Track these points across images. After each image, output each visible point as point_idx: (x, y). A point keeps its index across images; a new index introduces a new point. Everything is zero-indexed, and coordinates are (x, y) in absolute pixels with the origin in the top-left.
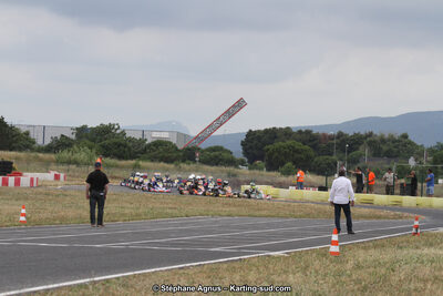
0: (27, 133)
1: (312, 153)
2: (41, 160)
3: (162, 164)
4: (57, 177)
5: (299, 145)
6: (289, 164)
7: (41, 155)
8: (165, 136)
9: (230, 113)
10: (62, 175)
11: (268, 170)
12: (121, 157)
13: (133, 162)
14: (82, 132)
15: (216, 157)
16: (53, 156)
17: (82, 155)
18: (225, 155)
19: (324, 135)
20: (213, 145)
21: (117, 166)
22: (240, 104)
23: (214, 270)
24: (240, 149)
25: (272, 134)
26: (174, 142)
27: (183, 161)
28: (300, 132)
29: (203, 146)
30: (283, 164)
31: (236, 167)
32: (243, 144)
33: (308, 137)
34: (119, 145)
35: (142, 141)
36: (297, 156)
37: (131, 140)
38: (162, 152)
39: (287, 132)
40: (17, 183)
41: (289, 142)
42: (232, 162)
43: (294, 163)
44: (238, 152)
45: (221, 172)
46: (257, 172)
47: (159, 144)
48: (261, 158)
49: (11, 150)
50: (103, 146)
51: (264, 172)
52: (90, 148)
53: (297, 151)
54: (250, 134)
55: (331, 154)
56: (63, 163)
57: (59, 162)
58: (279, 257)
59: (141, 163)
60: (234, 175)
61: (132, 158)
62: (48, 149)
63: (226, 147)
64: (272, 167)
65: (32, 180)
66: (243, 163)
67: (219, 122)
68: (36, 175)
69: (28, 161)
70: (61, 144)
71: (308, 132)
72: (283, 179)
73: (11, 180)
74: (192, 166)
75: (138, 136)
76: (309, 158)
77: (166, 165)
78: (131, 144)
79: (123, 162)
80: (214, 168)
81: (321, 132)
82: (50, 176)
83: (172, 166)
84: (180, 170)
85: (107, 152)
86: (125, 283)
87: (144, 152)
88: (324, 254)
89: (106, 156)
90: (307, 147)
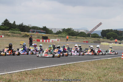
0: (51, 30)
1: (117, 35)
2: (54, 36)
3: (82, 37)
4: (58, 40)
5: (114, 34)
6: (112, 38)
7: (54, 35)
8: (83, 31)
9: (98, 26)
10: (59, 40)
11: (107, 39)
12: (73, 36)
13: (76, 37)
14: (64, 30)
15: (95, 36)
16: (57, 35)
17: (64, 35)
18: (97, 35)
19: (120, 31)
20: (94, 33)
21: (72, 38)
22: (100, 24)
23: (95, 62)
24: (101, 34)
25: (108, 31)
26: (85, 32)
27: (87, 37)
28: (114, 30)
29: (92, 33)
30: (110, 38)
31: (99, 38)
32: (101, 33)
33: (116, 32)
34: (72, 33)
35: (78, 32)
36: (114, 36)
37: (75, 32)
38: (82, 35)
39: (111, 30)
40: (49, 41)
41: (112, 33)
42: (98, 37)
43: (113, 37)
44: (100, 35)
45: (96, 39)
46: (104, 39)
47: (81, 33)
48: (105, 36)
49: (48, 34)
50: (69, 33)
51: (106, 39)
52: (66, 33)
53: (114, 35)
54: (103, 31)
55: (121, 35)
56: (59, 37)
57: (58, 37)
58: (110, 59)
59: (77, 37)
60: (99, 40)
61: (75, 36)
62: (56, 34)
63: (97, 34)
64: (108, 38)
65: (52, 41)
66: (101, 37)
67: (96, 28)
68: (53, 40)
69: (51, 36)
70: (59, 33)
71: (116, 30)
72: (111, 41)
73: (48, 41)
74: (89, 38)
75: (77, 31)
76: (116, 36)
77: (83, 38)
78: (75, 33)
79: (73, 37)
80: (94, 38)
81: (119, 30)
82: (56, 40)
83: (85, 38)
84: (86, 39)
85: (69, 34)
86: (74, 65)
87: (78, 34)
88: (120, 59)
89: (69, 35)
90: (116, 34)
